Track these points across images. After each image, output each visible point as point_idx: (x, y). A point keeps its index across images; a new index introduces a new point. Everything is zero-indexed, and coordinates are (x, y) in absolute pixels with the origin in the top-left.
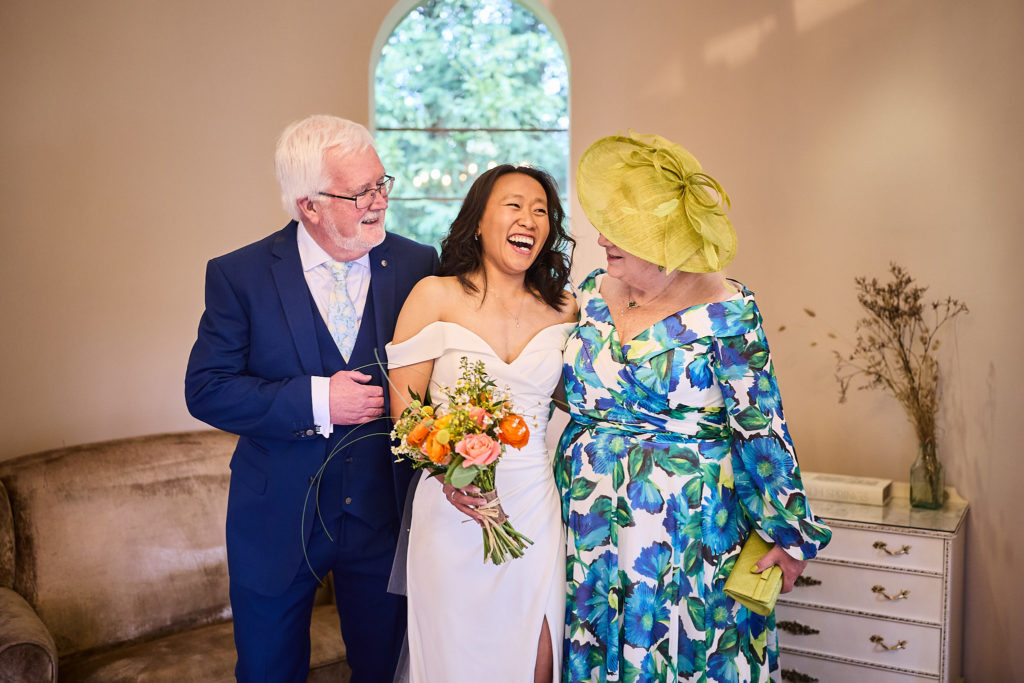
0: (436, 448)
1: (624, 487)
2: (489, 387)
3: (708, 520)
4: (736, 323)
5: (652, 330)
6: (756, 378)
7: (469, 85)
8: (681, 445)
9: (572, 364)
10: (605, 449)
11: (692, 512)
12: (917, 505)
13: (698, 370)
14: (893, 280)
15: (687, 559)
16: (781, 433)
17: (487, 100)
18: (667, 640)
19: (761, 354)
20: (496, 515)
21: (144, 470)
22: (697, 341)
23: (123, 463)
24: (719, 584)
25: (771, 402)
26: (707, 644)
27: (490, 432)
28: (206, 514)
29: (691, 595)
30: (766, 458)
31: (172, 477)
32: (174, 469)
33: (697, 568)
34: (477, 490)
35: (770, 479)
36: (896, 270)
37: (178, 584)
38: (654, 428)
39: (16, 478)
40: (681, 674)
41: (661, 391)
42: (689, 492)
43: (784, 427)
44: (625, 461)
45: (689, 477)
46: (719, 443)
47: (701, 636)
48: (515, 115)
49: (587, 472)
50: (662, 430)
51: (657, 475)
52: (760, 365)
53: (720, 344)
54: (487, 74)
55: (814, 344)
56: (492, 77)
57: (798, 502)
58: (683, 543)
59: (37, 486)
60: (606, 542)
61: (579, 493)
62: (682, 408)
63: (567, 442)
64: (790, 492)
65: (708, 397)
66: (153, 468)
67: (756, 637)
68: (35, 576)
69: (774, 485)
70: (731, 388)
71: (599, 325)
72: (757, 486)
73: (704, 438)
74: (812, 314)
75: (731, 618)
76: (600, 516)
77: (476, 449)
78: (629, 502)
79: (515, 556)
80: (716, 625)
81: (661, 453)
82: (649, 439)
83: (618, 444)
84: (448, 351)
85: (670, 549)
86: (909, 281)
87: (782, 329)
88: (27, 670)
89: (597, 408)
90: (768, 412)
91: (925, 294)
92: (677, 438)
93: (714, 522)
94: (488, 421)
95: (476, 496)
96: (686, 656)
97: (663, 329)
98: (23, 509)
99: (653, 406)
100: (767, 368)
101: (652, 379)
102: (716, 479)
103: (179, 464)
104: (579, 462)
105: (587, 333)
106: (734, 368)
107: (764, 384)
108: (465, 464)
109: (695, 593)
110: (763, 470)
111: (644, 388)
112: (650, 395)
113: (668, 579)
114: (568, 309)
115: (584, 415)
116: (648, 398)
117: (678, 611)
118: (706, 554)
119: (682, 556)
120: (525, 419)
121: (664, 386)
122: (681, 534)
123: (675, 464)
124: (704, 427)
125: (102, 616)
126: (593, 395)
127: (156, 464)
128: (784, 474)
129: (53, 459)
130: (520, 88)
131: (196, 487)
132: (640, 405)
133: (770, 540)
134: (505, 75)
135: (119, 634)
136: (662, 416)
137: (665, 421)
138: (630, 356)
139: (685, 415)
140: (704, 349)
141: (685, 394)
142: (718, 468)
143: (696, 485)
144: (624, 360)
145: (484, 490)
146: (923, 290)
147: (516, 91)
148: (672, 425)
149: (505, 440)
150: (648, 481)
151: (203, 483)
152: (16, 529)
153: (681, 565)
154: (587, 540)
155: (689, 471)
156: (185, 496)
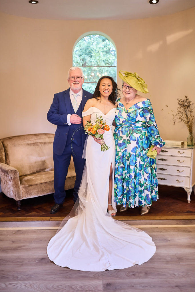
0: (93, 131)
1: (129, 137)
2: (102, 120)
3: (144, 142)
4: (147, 105)
5: (132, 107)
6: (151, 115)
7: (93, 54)
8: (139, 128)
9: (117, 114)
10: (125, 130)
11: (141, 141)
12: (188, 146)
13: (141, 114)
14: (185, 99)
15: (140, 149)
16: (156, 125)
17: (98, 58)
18: (137, 164)
19: (151, 111)
20: (103, 143)
21: (29, 141)
22: (140, 108)
23: (24, 139)
24: (145, 154)
25: (153, 120)
26: (144, 165)
27: (103, 128)
28: (41, 150)
29: (141, 156)
30: (153, 130)
31: (34, 142)
32: (34, 141)
33: (142, 151)
34: (100, 139)
35: (153, 134)
36: (186, 97)
37: (37, 164)
38: (134, 125)
39: (4, 142)
40: (139, 171)
41: (135, 118)
42: (140, 137)
43: (156, 124)
44: (128, 132)
45: (140, 134)
46: (145, 128)
47: (143, 163)
48: (104, 61)
49: (121, 135)
50: (135, 126)
51: (135, 134)
52: (151, 113)
53: (144, 109)
54: (97, 51)
55: (169, 113)
56: (98, 52)
57: (159, 137)
58: (140, 146)
59: (8, 143)
60: (125, 148)
61: (120, 139)
62: (138, 121)
63: (116, 130)
64: (157, 136)
65: (143, 119)
66: (30, 140)
67: (153, 165)
68: (9, 161)
69: (154, 135)
70: (146, 117)
71: (122, 107)
72: (151, 135)
73: (143, 127)
74: (167, 106)
75: (148, 160)
76: (124, 143)
77: (100, 131)
78: (130, 139)
79: (107, 150)
80: (145, 162)
81: (135, 130)
82: (133, 128)
83: (127, 129)
84: (94, 113)
85: (137, 148)
86: (188, 99)
87: (162, 110)
88: (14, 175)
89: (122, 123)
90: (153, 122)
91: (192, 102)
92: (138, 127)
93: (145, 143)
94: (103, 127)
95: (100, 140)
96: (140, 167)
97: (134, 106)
98: (6, 148)
99: (133, 121)
100: (153, 113)
101: (133, 116)
102: (145, 135)
103: (36, 140)
104: (120, 133)
105: (120, 109)
106: (147, 113)
107: (152, 116)
108: (99, 134)
109: (142, 156)
110: (152, 132)
111: (132, 117)
112: (133, 119)
113: (137, 153)
114: (116, 105)
115: (120, 124)
116: (132, 119)
117: (139, 159)
118: (143, 149)
119: (139, 149)
120: (109, 126)
121: (135, 117)
122: (139, 145)
123: (138, 132)
124: (143, 125)
125: (23, 169)
126: (122, 120)
127: (31, 140)
128: (156, 132)
129: (10, 138)
130: (105, 55)
131: (39, 144)
132: (131, 121)
133: (154, 145)
134: (101, 51)
135: (26, 173)
136: (135, 123)
137: (135, 124)
138: (128, 112)
139: (139, 122)
140: (142, 110)
141: (139, 118)
142: (145, 133)
143: (142, 136)
144: (127, 113)
145: (101, 139)
146: (191, 101)
147: (104, 55)
148: (137, 125)
149: (105, 130)
150: (133, 135)
151: (41, 144)
152: (5, 152)
153: (139, 150)
154: (122, 148)
155: (140, 133)
156: (37, 146)
